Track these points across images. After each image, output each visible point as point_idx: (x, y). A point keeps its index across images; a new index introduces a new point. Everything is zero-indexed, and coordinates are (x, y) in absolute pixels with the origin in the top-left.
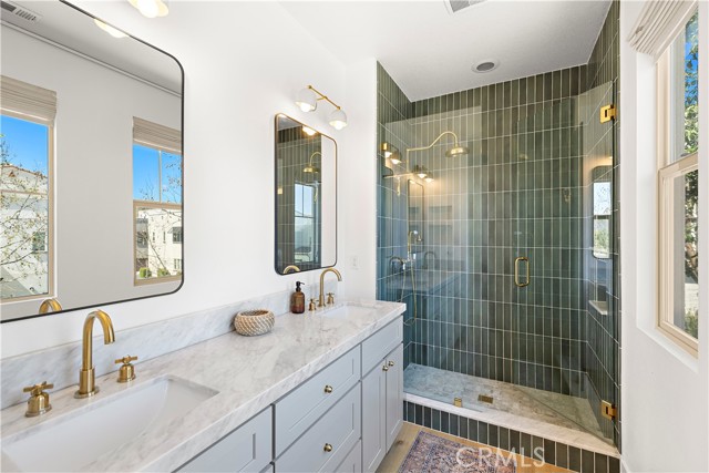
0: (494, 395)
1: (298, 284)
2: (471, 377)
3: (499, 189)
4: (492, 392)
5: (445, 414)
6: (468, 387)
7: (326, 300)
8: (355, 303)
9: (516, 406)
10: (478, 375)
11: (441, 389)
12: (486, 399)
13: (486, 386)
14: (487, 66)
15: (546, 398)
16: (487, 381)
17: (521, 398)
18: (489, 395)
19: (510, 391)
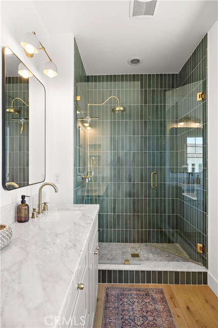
0: (138, 252)
1: (23, 197)
2: (124, 244)
3: (138, 134)
4: (136, 250)
5: (120, 272)
6: (124, 250)
7: (43, 208)
8: (62, 208)
9: (151, 256)
10: (126, 242)
11: (110, 255)
12: (135, 256)
13: (132, 248)
14: (135, 61)
15: (162, 247)
16: (132, 245)
17: (151, 250)
18: (136, 253)
19: (145, 247)
